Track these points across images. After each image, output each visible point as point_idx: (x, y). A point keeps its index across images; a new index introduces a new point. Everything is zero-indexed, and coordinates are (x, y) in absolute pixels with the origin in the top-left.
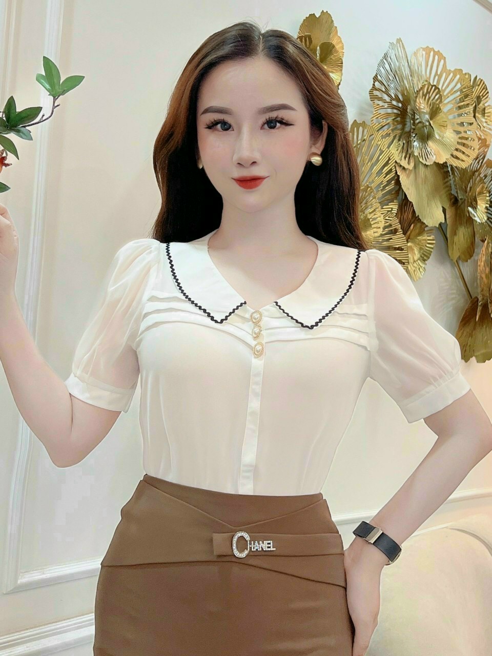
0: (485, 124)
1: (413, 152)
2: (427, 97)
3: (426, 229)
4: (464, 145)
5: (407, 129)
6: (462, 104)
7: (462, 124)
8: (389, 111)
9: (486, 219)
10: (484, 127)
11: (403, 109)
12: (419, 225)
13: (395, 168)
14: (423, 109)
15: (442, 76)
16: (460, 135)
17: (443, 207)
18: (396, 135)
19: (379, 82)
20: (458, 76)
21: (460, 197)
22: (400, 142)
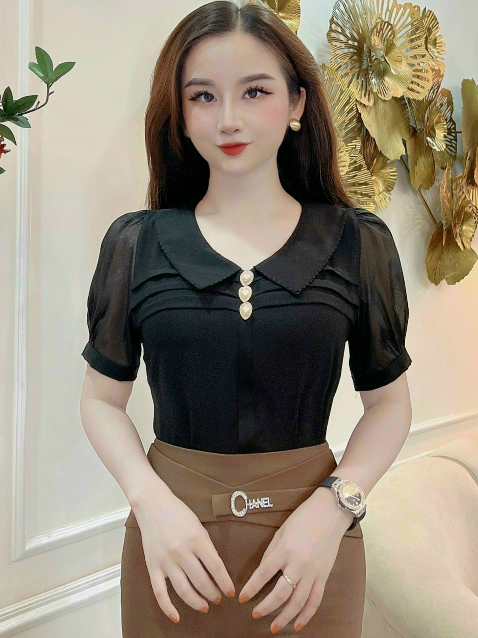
0: (437, 54)
1: (372, 89)
2: (381, 34)
3: (388, 162)
4: (418, 77)
5: (364, 66)
6: (414, 37)
7: (415, 57)
8: (346, 50)
9: (445, 147)
10: (437, 58)
11: (359, 48)
12: (381, 159)
13: (356, 106)
14: (378, 46)
15: (393, 12)
16: (414, 68)
17: (403, 139)
18: (355, 73)
19: (335, 24)
20: (408, 10)
21: (418, 128)
22: (359, 80)
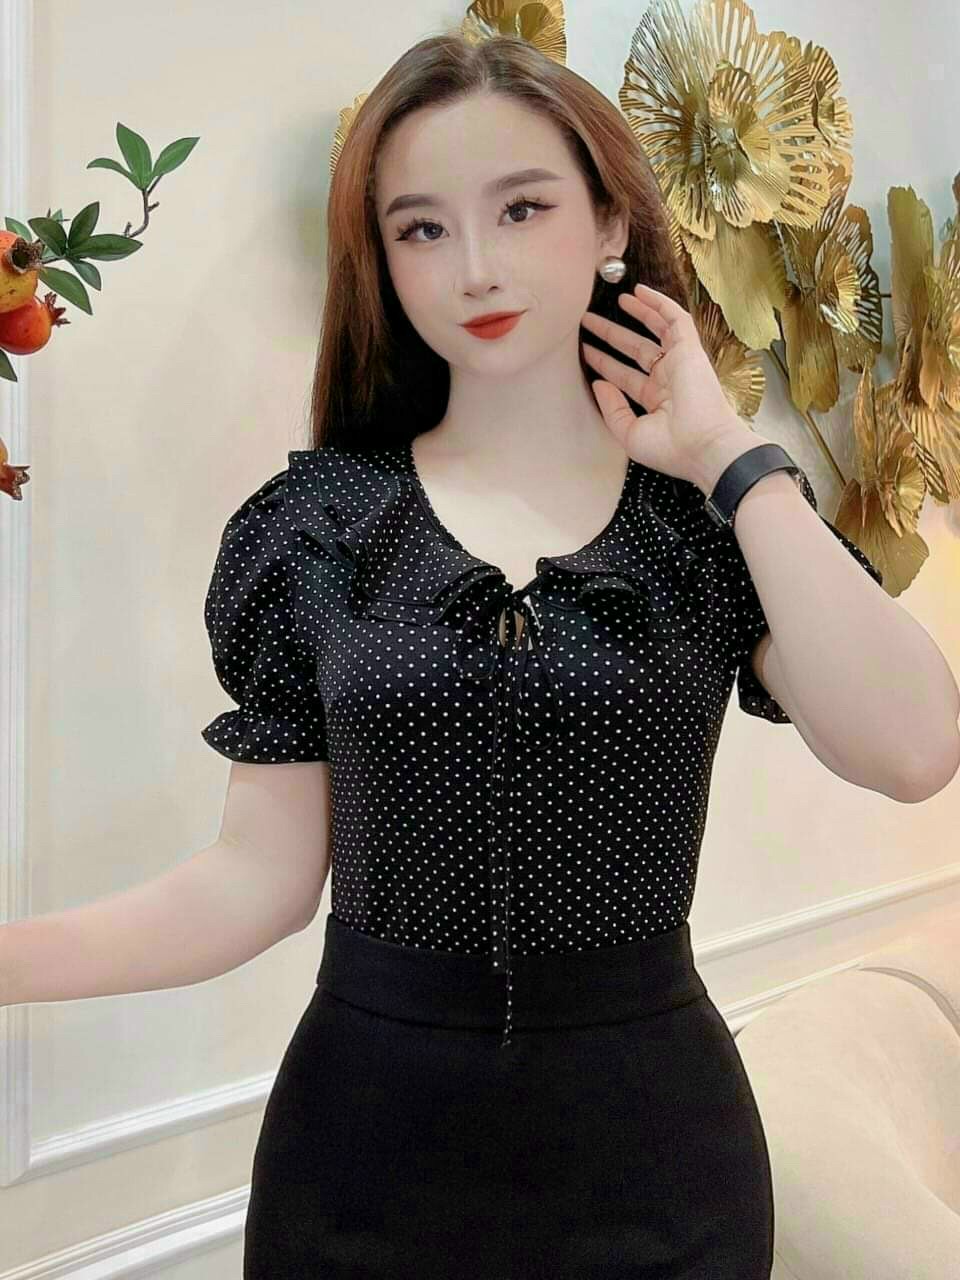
1: (712, 204)
2: (728, 94)
3: (747, 354)
4: (801, 181)
5: (696, 160)
6: (790, 100)
7: (792, 141)
8: (658, 127)
9: (857, 324)
10: (836, 143)
11: (685, 121)
12: (734, 348)
13: (683, 240)
14: (723, 117)
15: (749, 49)
16: (793, 163)
17: (774, 309)
18: (676, 174)
19: (636, 71)
20: (778, 46)
21: (803, 286)
22: (685, 188)
